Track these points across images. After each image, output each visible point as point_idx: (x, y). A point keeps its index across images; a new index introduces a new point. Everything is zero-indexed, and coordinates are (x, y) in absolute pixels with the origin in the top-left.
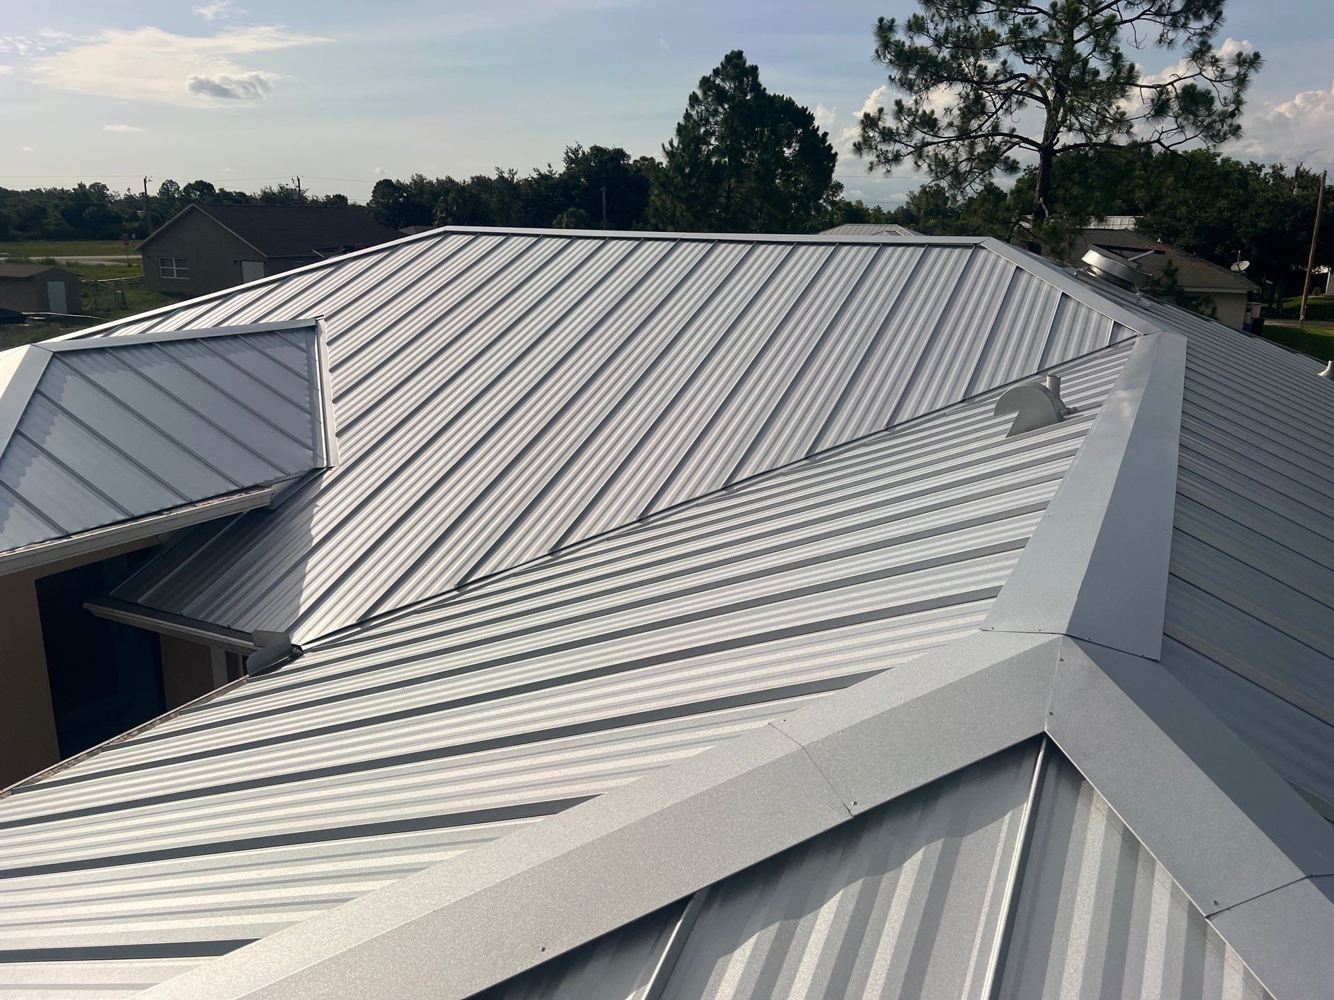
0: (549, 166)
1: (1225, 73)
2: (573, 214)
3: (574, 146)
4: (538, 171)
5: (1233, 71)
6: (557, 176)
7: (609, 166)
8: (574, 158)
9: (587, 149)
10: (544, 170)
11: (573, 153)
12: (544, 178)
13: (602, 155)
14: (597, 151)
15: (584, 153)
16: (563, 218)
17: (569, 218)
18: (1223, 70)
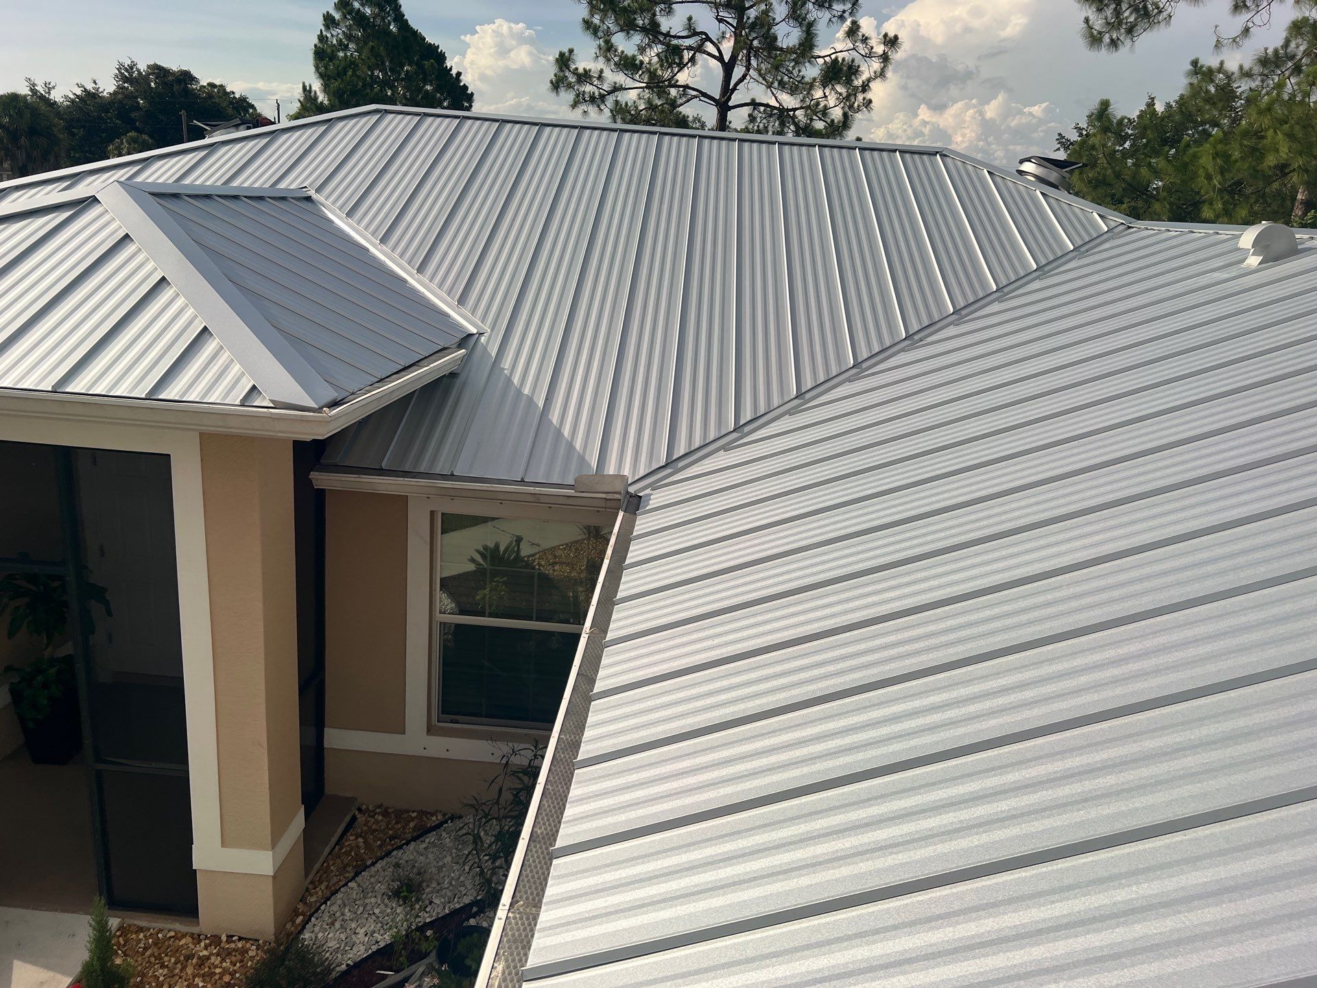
0: (95, 82)
1: (873, 50)
2: (134, 140)
3: (127, 62)
4: (83, 86)
5: (880, 49)
6: (105, 94)
7: (176, 88)
8: (127, 75)
9: (142, 67)
10: (90, 86)
11: (127, 70)
12: (90, 97)
13: (164, 76)
14: (159, 71)
15: (139, 71)
16: (122, 143)
17: (130, 144)
18: (872, 48)
